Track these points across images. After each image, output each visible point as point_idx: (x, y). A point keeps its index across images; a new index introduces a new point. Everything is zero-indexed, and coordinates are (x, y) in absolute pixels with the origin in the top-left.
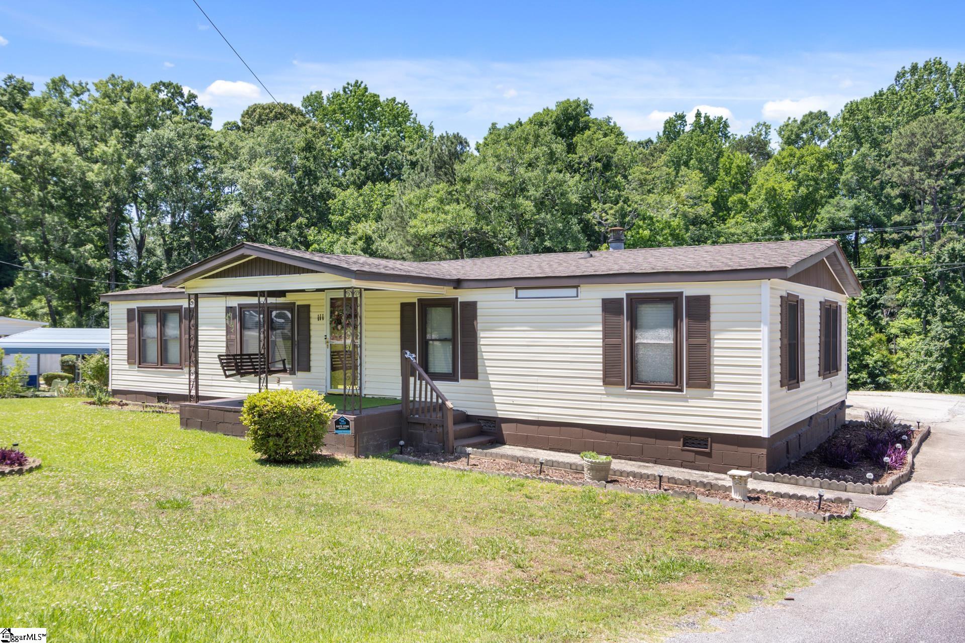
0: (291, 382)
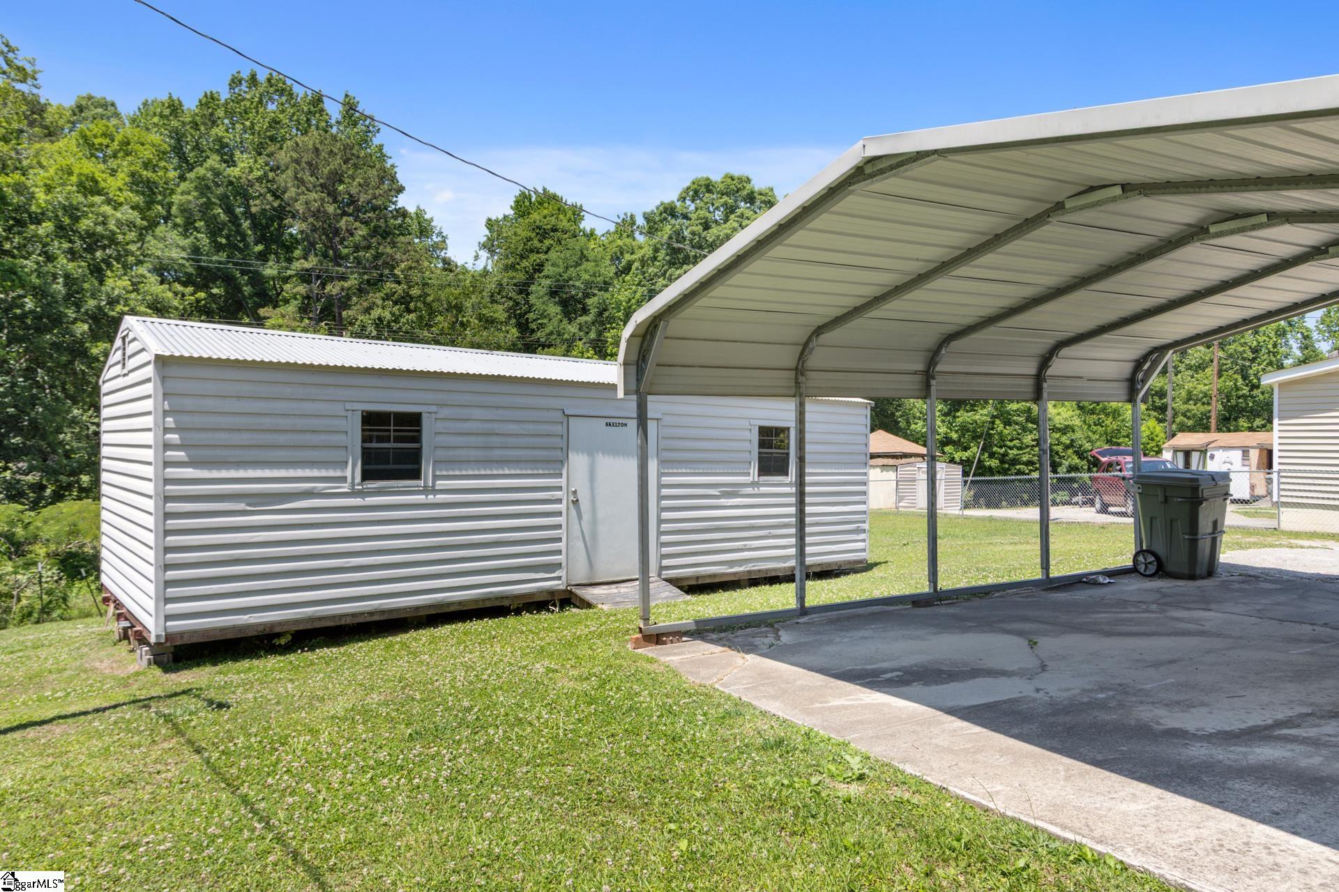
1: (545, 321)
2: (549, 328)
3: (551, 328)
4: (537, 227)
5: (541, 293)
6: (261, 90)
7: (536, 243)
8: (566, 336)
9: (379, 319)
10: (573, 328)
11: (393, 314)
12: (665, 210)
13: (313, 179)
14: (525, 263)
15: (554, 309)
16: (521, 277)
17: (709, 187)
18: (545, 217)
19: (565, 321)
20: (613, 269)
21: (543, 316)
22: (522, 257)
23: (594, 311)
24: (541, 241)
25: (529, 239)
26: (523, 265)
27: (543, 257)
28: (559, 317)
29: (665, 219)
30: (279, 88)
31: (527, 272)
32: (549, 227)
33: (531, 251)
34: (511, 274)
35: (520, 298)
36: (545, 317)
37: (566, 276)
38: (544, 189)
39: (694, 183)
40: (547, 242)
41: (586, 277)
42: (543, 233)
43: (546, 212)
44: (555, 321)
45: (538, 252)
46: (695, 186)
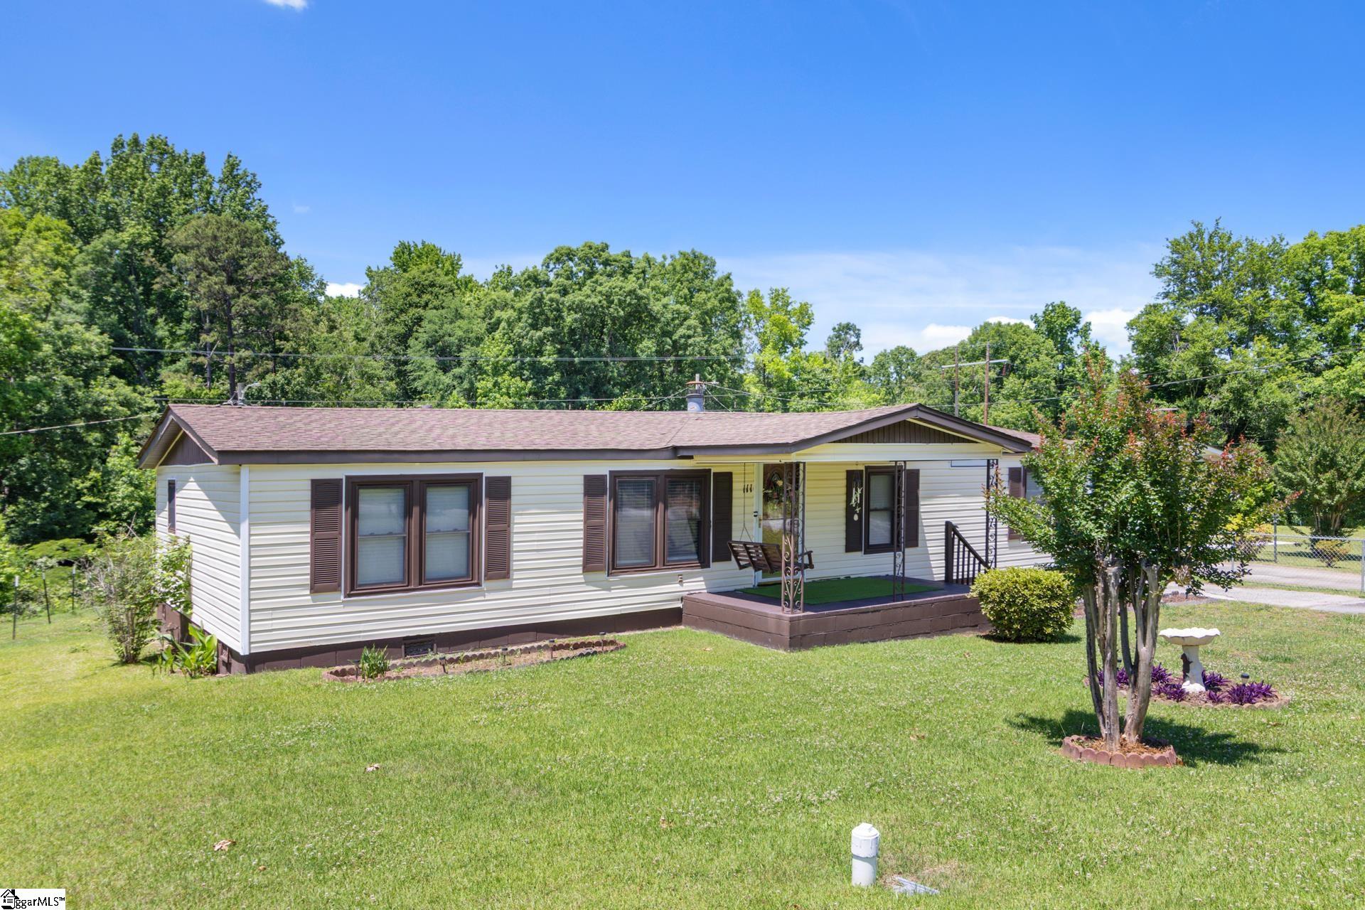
0: (702, 579)
1: (422, 373)
2: (426, 379)
3: (427, 379)
4: (416, 283)
5: (418, 348)
6: (144, 154)
7: (415, 299)
8: (441, 386)
9: (274, 383)
10: (446, 379)
11: (286, 378)
12: (529, 277)
13: (212, 264)
14: (403, 317)
15: (430, 362)
16: (400, 329)
17: (570, 255)
18: (423, 273)
19: (440, 373)
20: (484, 326)
21: (420, 368)
22: (402, 311)
23: (466, 364)
24: (419, 296)
25: (409, 295)
26: (402, 319)
27: (421, 311)
28: (435, 369)
29: (529, 285)
30: (161, 149)
31: (406, 325)
32: (427, 282)
33: (411, 305)
34: (390, 327)
35: (400, 349)
36: (422, 369)
37: (441, 333)
38: (423, 243)
39: (556, 251)
40: (426, 297)
41: (460, 333)
42: (421, 289)
43: (424, 267)
44: (431, 373)
45: (417, 307)
46: (557, 255)
